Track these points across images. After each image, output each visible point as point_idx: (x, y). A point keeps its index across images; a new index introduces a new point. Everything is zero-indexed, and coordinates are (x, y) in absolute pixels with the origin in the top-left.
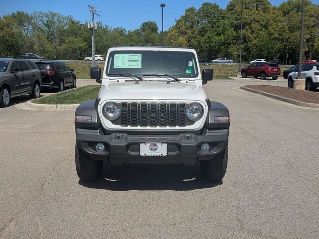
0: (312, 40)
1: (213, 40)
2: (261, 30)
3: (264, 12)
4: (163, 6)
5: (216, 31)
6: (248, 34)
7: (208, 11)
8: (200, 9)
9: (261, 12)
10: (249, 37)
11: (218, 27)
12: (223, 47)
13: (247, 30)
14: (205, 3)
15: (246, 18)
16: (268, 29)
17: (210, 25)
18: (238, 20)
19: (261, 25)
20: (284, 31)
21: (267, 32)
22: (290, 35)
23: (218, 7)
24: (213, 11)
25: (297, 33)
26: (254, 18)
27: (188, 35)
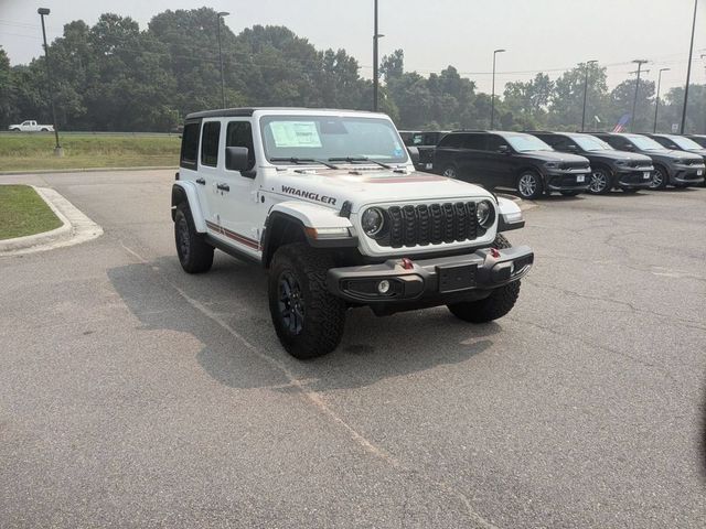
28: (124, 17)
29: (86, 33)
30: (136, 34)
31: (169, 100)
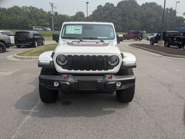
23: (113, 5)
28: (111, 3)
29: (102, 8)
30: (113, 7)
31: (119, 24)
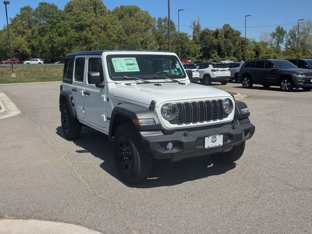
0: (145, 41)
1: (55, 41)
2: (100, 32)
3: (101, 15)
4: (6, 3)
5: (57, 31)
6: (89, 35)
7: (46, 11)
8: (37, 9)
9: (99, 15)
10: (90, 39)
11: (59, 28)
12: (66, 48)
13: (88, 32)
14: (41, 2)
15: (85, 20)
16: (106, 31)
17: (50, 25)
18: (78, 21)
19: (101, 27)
20: (121, 34)
21: (106, 34)
22: (127, 37)
24: (51, 11)
25: (132, 36)
26: (93, 21)
27: (27, 35)
